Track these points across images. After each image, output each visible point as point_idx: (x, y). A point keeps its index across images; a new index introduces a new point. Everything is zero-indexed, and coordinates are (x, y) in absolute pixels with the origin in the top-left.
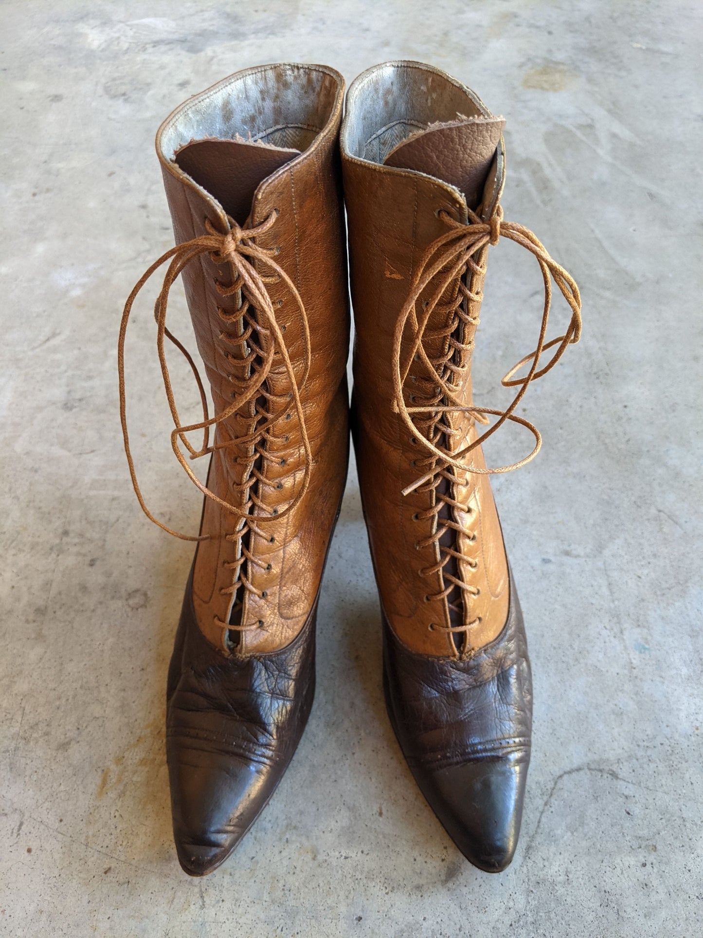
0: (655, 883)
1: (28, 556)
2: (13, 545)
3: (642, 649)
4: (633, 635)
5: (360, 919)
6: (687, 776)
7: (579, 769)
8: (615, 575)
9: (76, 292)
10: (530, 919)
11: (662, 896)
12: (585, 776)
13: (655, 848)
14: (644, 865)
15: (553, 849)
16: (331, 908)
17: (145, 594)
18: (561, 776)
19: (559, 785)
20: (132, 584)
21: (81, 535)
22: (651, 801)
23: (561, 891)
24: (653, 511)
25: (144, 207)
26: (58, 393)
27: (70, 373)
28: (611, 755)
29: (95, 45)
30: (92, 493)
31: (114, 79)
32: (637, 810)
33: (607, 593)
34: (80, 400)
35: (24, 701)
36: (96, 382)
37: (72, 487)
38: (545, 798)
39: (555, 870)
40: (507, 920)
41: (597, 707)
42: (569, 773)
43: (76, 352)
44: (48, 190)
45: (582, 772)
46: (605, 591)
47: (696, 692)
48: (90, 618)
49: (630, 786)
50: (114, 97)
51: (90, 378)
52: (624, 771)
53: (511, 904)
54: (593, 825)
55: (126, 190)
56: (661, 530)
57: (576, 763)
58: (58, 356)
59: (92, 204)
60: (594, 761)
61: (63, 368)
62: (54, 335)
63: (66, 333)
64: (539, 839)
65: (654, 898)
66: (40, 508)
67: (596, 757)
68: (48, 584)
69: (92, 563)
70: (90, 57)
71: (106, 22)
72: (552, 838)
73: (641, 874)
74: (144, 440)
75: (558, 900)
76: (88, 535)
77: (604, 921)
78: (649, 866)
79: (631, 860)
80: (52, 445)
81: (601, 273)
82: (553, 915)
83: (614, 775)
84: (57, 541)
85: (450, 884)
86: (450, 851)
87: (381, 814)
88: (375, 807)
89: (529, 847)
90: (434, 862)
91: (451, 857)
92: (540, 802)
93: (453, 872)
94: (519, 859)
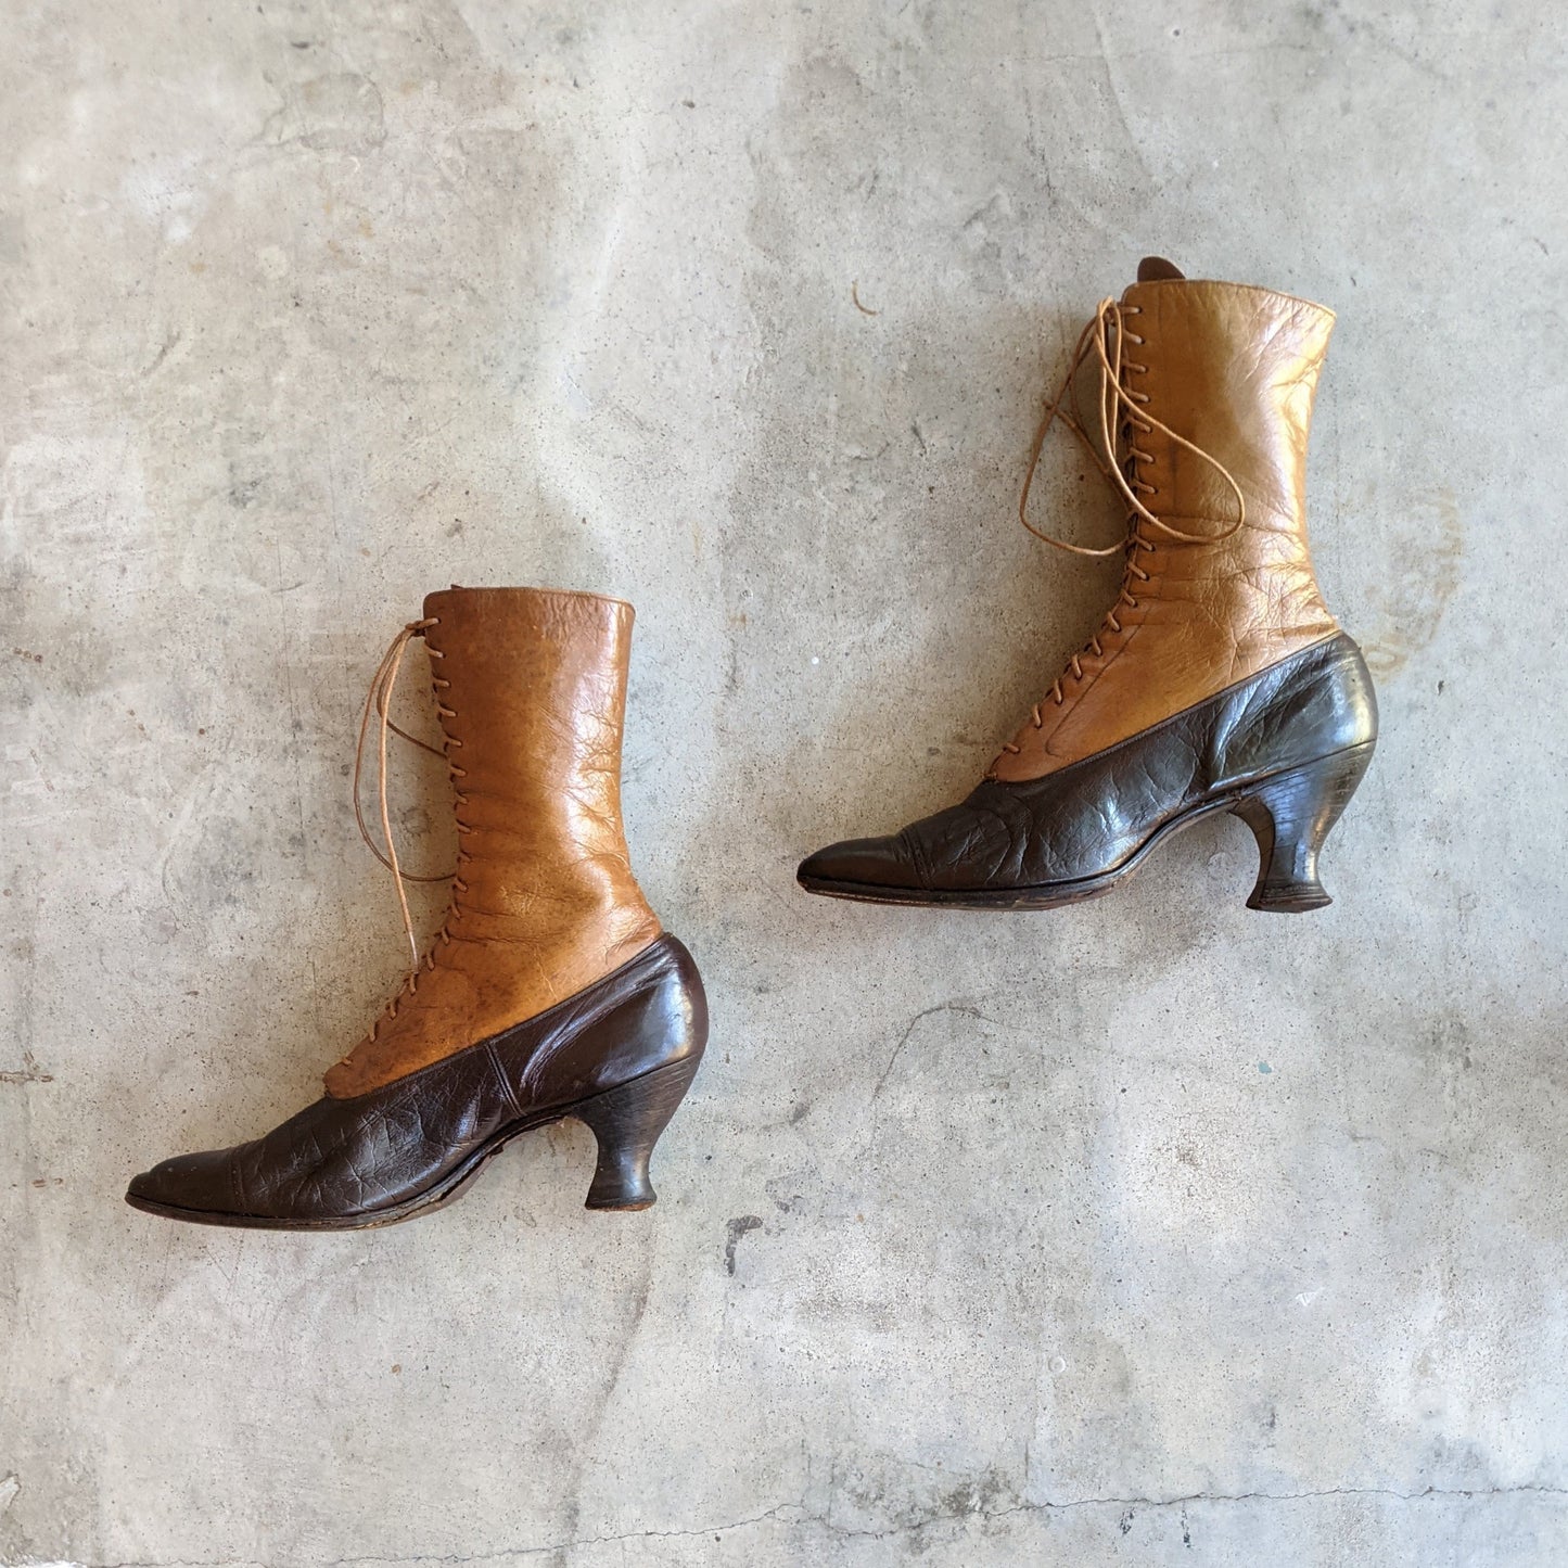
0: (1002, 1117)
1: (257, 762)
2: (231, 746)
5: (709, 1158)
6: (1055, 1013)
7: (939, 1009)
9: (180, 232)
10: (876, 1152)
11: (1007, 1129)
12: (945, 1015)
13: (1008, 1085)
14: (994, 1101)
15: (903, 1088)
16: (681, 1149)
17: (425, 814)
18: (919, 1017)
19: (917, 1026)
20: (405, 800)
21: (319, 729)
22: (1011, 1039)
23: (907, 1126)
26: (212, 471)
27: (221, 427)
28: (977, 993)
32: (995, 1049)
34: (254, 484)
35: (311, 955)
36: (267, 447)
37: (285, 649)
38: (900, 1039)
39: (904, 1107)
40: (853, 1154)
42: (929, 1012)
43: (218, 378)
45: (942, 1012)
47: (1085, 918)
49: (992, 1024)
51: (256, 437)
52: (988, 1009)
54: (947, 1064)
57: (937, 1002)
58: (193, 390)
60: (957, 999)
61: (207, 416)
62: (171, 341)
63: (190, 336)
64: (889, 1079)
65: (999, 1130)
66: (250, 686)
67: (960, 995)
68: (295, 803)
69: (345, 772)
72: (903, 1079)
73: (989, 1110)
74: (369, 561)
75: (903, 1135)
76: (329, 728)
77: (947, 1152)
78: (998, 1102)
79: (982, 1098)
80: (235, 575)
82: (897, 1148)
83: (977, 1014)
84: (291, 739)
85: (798, 1124)
86: (799, 1093)
87: (728, 1061)
88: (723, 1055)
89: (878, 1088)
90: (783, 1103)
91: (799, 1098)
92: (894, 1044)
93: (800, 1113)
94: (868, 1099)
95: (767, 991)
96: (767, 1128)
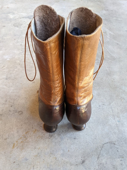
0: (124, 164)
3: (119, 121)
4: (117, 119)
7: (107, 143)
8: (113, 108)
9: (8, 59)
11: (125, 166)
12: (109, 144)
13: (123, 157)
14: (121, 160)
15: (103, 157)
16: (59, 169)
17: (22, 112)
18: (104, 144)
19: (104, 146)
20: (19, 110)
21: (9, 101)
22: (122, 149)
23: (105, 165)
24: (120, 97)
25: (21, 45)
28: (114, 140)
29: (11, 18)
30: (11, 94)
31: (15, 23)
32: (119, 150)
33: (112, 111)
34: (9, 78)
37: (7, 93)
39: (104, 161)
41: (111, 132)
42: (106, 143)
43: (8, 70)
44: (3, 42)
46: (111, 111)
48: (11, 116)
49: (118, 146)
50: (15, 26)
51: (11, 74)
52: (116, 143)
53: (95, 168)
54: (111, 153)
55: (18, 42)
56: (122, 101)
58: (5, 70)
59: (11, 44)
60: (110, 141)
61: (6, 72)
62: (4, 67)
63: (6, 66)
64: (100, 156)
65: (123, 166)
66: (1, 97)
69: (11, 106)
70: (11, 20)
71: (14, 14)
73: (121, 162)
75: (104, 167)
76: (11, 101)
79: (119, 160)
80: (3, 86)
81: (108, 57)
83: (115, 144)
85: (83, 164)
86: (83, 158)
87: (69, 151)
88: (68, 150)
89: (98, 157)
90: (80, 160)
91: (83, 159)
92: (100, 149)
93: (83, 162)
94: (96, 159)
95: (76, 139)
96: (77, 165)
